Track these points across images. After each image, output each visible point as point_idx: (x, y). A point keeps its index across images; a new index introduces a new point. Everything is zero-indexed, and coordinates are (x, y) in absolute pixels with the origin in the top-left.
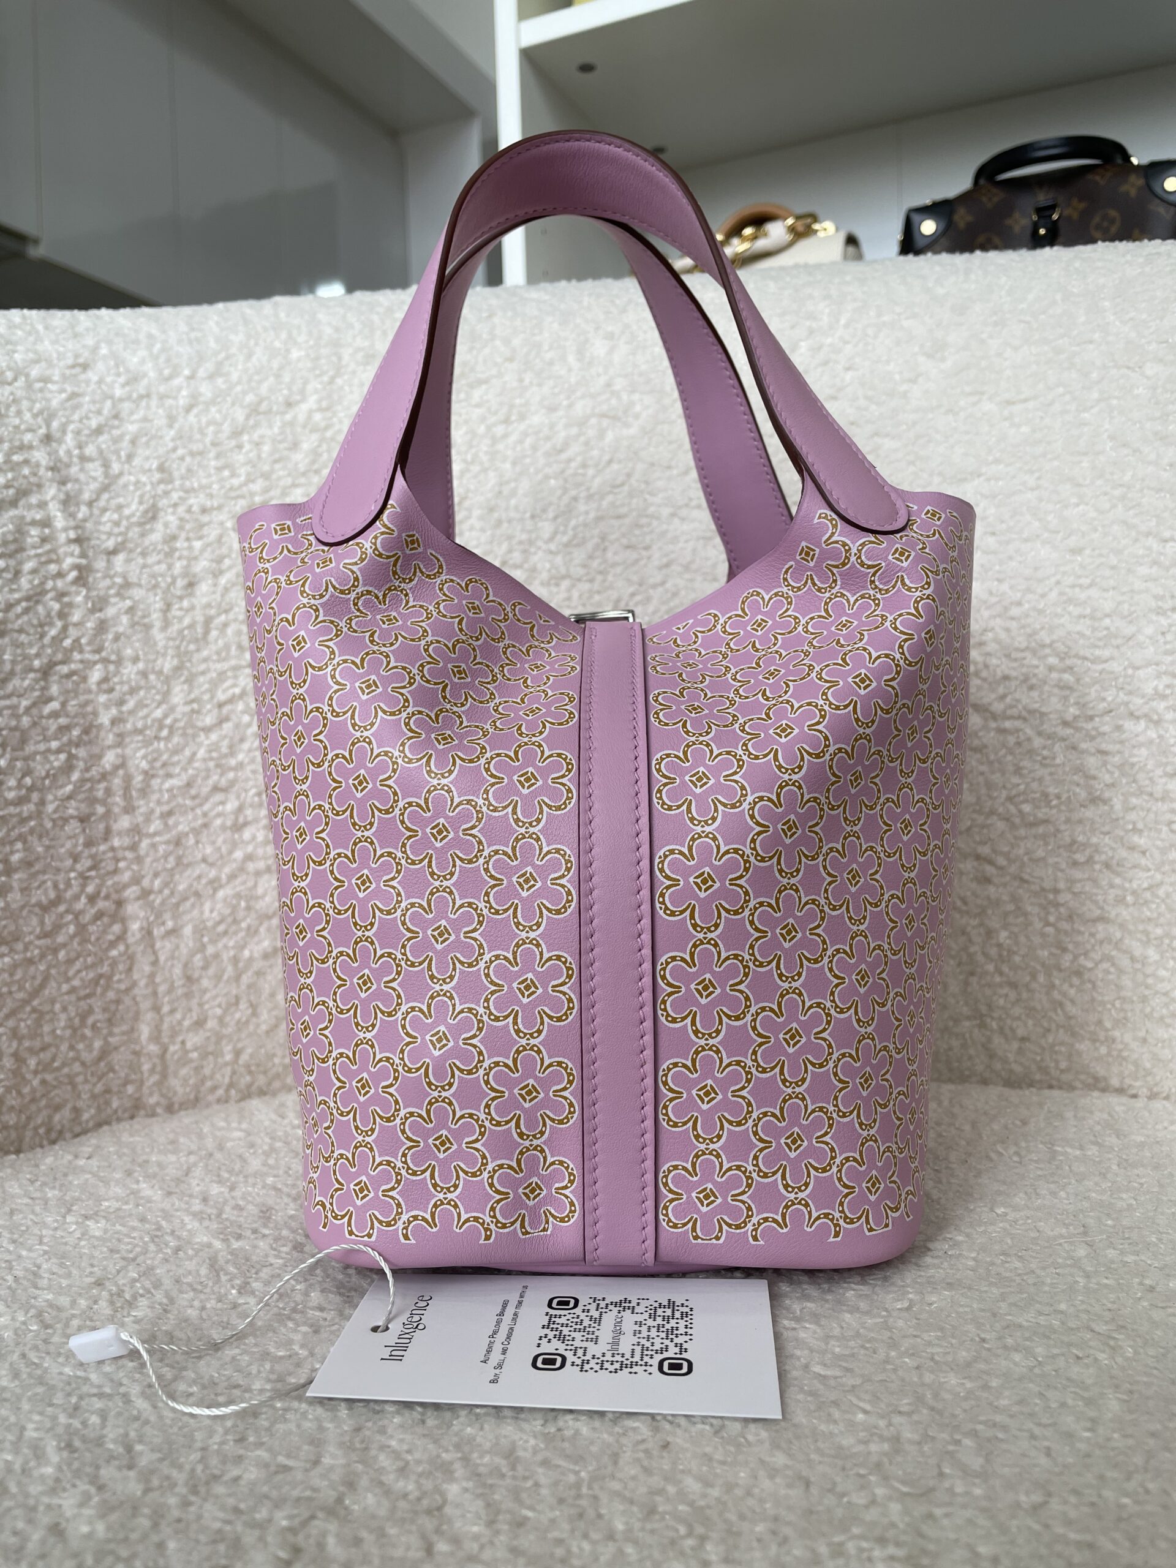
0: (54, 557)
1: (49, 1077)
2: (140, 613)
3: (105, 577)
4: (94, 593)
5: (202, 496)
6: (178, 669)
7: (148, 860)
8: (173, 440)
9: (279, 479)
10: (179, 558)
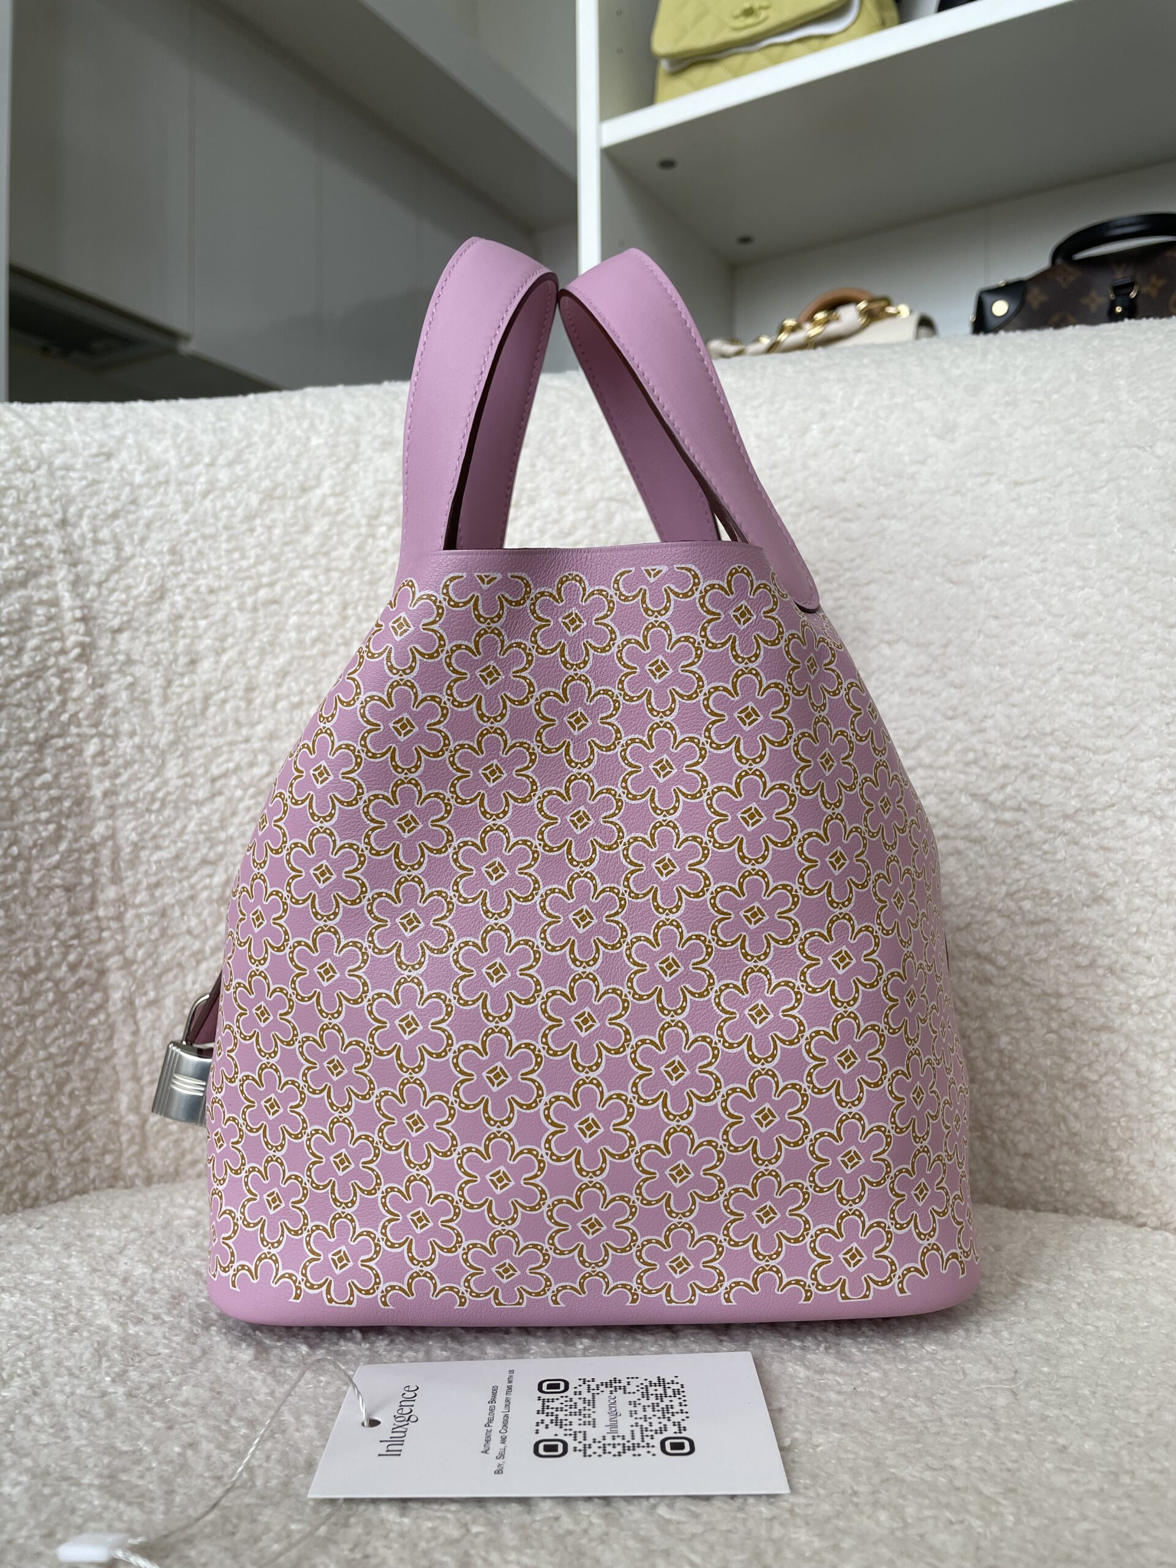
0: (58, 635)
1: (23, 1143)
2: (140, 689)
3: (107, 655)
4: (96, 670)
5: (210, 576)
6: (173, 744)
7: (133, 930)
8: (187, 524)
9: (288, 560)
10: (184, 637)
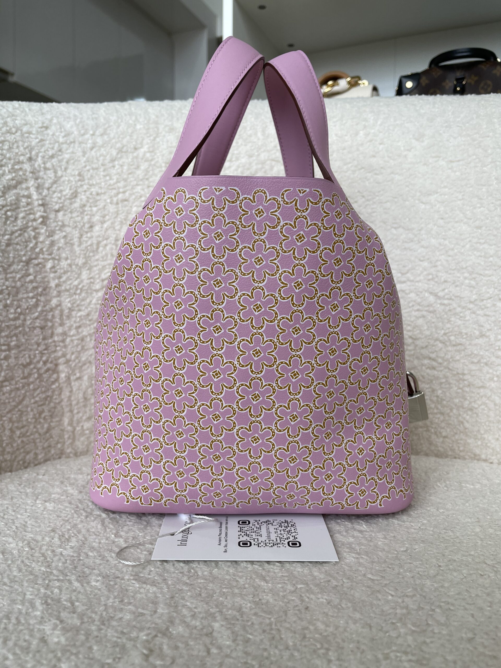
0: (32, 212)
1: (25, 439)
2: (69, 238)
3: (54, 222)
4: (49, 229)
5: (97, 187)
6: (85, 264)
7: (70, 347)
8: (85, 162)
9: (131, 182)
10: (87, 215)
